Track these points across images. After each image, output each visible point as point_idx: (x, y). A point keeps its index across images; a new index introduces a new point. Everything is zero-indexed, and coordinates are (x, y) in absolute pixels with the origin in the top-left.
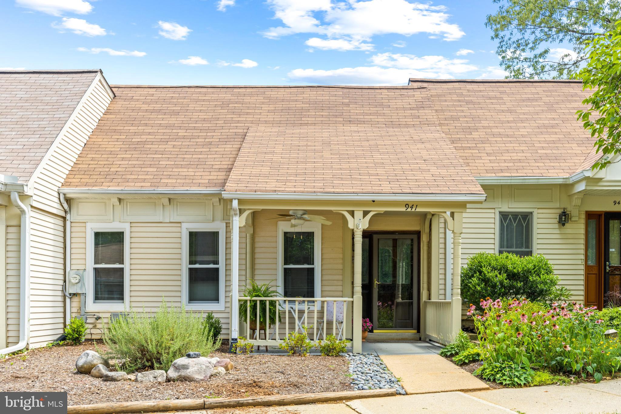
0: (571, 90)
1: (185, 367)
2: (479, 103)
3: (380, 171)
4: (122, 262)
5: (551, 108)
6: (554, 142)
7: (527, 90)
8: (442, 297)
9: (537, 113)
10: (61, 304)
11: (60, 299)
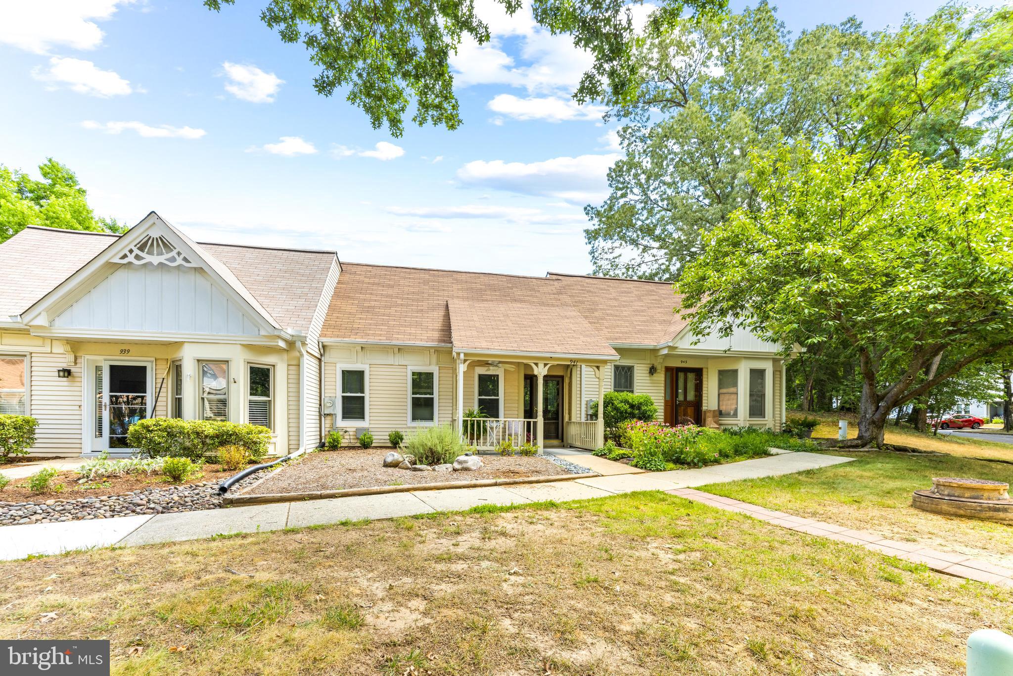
0: (650, 288)
1: (466, 462)
2: (595, 293)
3: (549, 337)
4: (363, 392)
5: (639, 298)
6: (644, 321)
7: (624, 285)
8: (579, 419)
9: (632, 302)
10: (318, 422)
11: (318, 418)
